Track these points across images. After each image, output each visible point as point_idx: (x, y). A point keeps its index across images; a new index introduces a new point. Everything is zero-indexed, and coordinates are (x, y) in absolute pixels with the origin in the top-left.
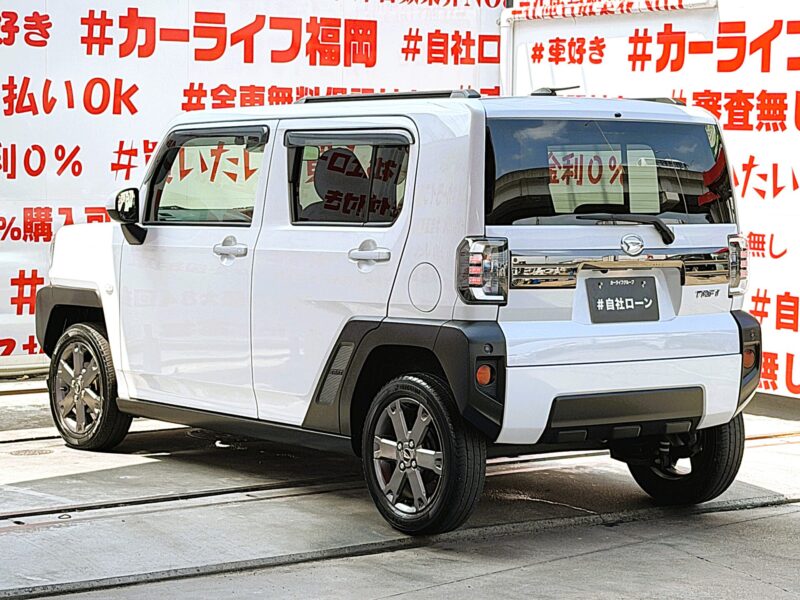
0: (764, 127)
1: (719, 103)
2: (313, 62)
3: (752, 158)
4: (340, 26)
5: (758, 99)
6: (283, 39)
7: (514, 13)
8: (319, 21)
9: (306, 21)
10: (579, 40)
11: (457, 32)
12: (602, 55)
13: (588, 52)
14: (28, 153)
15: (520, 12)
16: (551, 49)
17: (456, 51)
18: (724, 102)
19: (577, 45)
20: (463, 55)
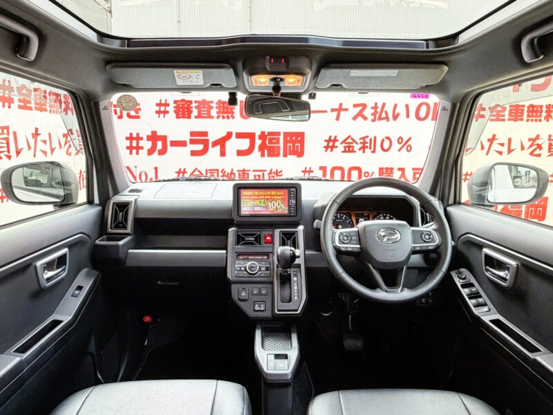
14: (383, 141)
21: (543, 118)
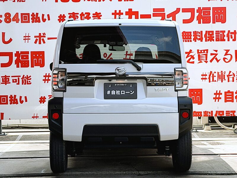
2: (200, 23)
4: (210, 10)
8: (202, 9)
9: (196, 9)
21: (192, 40)
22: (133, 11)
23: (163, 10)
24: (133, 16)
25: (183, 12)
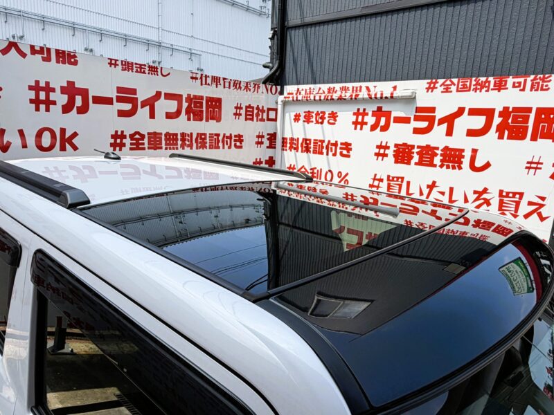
0: (445, 167)
1: (413, 151)
2: (189, 119)
3: (434, 183)
4: (203, 100)
5: (442, 150)
6: (172, 106)
7: (285, 98)
8: (192, 97)
9: (184, 96)
10: (321, 112)
11: (258, 106)
12: (335, 120)
13: (327, 119)
15: (289, 97)
16: (305, 117)
17: (258, 115)
18: (416, 150)
19: (321, 115)
20: (260, 117)
22: (77, 86)
23: (134, 91)
24: (77, 97)
25: (165, 99)
